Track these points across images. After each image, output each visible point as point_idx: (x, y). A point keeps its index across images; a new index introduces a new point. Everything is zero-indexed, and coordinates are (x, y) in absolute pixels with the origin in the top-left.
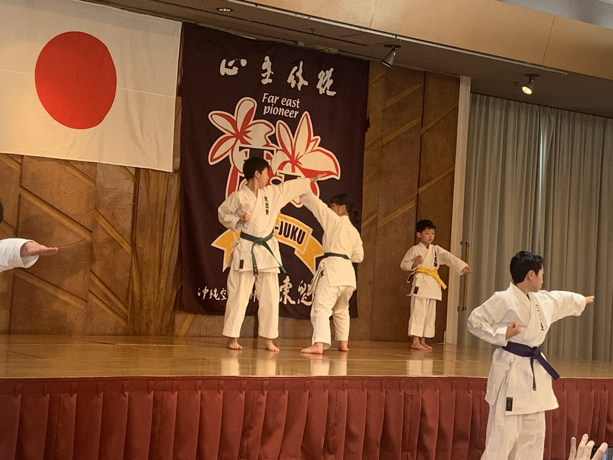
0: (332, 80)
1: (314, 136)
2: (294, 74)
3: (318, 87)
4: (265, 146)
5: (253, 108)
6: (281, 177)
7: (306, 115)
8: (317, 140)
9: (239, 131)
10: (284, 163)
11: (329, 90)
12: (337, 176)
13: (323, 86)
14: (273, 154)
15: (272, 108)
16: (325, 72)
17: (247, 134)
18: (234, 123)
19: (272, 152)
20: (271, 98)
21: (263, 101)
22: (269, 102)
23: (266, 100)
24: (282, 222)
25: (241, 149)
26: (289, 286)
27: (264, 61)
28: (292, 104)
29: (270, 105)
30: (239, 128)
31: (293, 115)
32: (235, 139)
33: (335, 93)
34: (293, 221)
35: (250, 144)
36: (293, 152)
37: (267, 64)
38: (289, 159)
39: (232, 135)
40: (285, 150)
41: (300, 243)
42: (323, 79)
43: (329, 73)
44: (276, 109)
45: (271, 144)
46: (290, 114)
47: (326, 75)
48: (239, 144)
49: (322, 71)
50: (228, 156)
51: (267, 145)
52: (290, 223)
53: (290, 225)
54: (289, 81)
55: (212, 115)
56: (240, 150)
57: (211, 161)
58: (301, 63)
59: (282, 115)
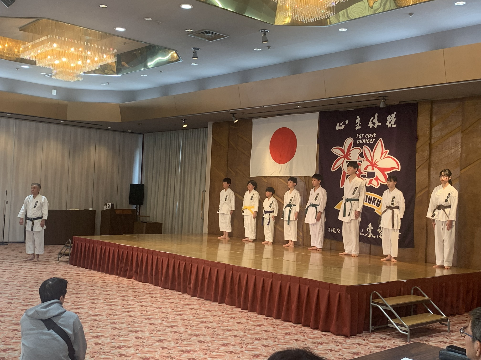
0: (395, 119)
1: (385, 150)
2: (372, 121)
3: (387, 124)
4: (358, 159)
5: (352, 142)
6: (366, 173)
7: (380, 140)
8: (387, 151)
9: (346, 154)
10: (368, 166)
11: (394, 124)
12: (399, 169)
13: (390, 123)
14: (362, 163)
17: (350, 155)
18: (343, 151)
22: (359, 138)
24: (367, 196)
25: (347, 162)
26: (371, 228)
27: (356, 119)
28: (371, 136)
30: (346, 153)
34: (374, 195)
35: (350, 159)
36: (372, 160)
38: (369, 164)
39: (342, 157)
40: (367, 160)
41: (378, 206)
42: (390, 119)
43: (393, 115)
44: (363, 140)
45: (360, 158)
46: (370, 141)
49: (389, 116)
50: (341, 167)
51: (359, 159)
52: (372, 196)
53: (372, 197)
54: (369, 125)
55: (333, 150)
57: (333, 170)
58: (377, 115)
59: (366, 142)
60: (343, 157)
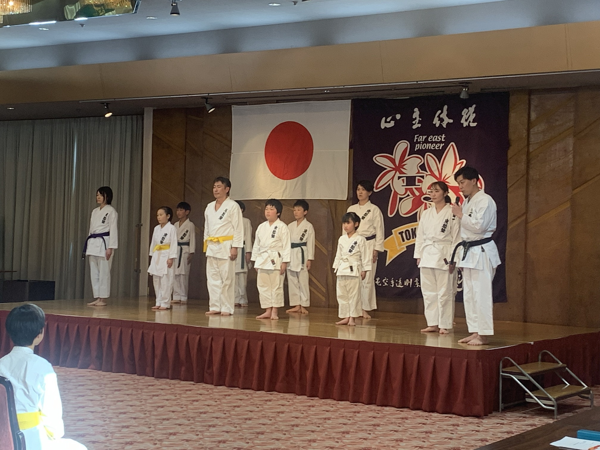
0: (474, 114)
1: (460, 160)
2: (439, 116)
3: (462, 122)
4: (417, 173)
5: (407, 147)
6: (430, 195)
7: (452, 145)
8: (463, 162)
9: (397, 165)
11: (473, 122)
12: (481, 188)
13: (466, 120)
14: (423, 178)
15: (421, 145)
16: (468, 109)
17: (404, 167)
19: (423, 177)
20: (420, 138)
23: (417, 140)
25: (399, 178)
27: (414, 112)
28: (438, 139)
29: (419, 143)
30: (397, 163)
31: (439, 147)
32: (394, 172)
35: (406, 174)
36: (440, 174)
37: (416, 114)
38: (436, 181)
39: (391, 169)
40: (433, 174)
42: (467, 115)
43: (472, 109)
44: (424, 145)
46: (436, 147)
47: (469, 111)
48: (398, 174)
49: (465, 109)
50: (389, 184)
51: (419, 172)
54: (434, 123)
55: (375, 158)
56: (398, 179)
57: (376, 189)
58: (446, 107)
59: (430, 148)
60: (394, 169)
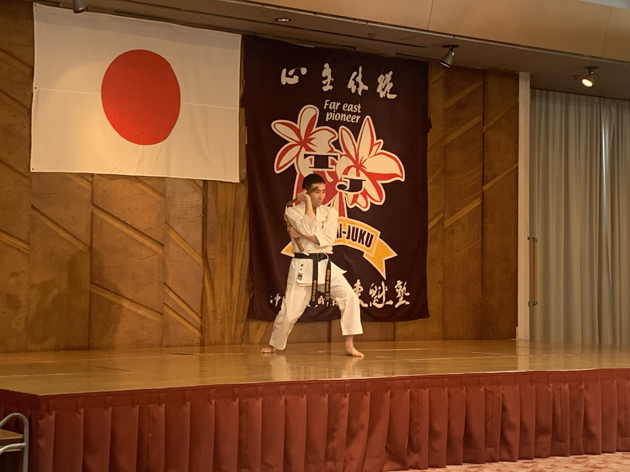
0: (392, 84)
1: (377, 139)
2: (354, 79)
3: (378, 91)
4: (329, 152)
5: (316, 115)
6: (346, 182)
7: (368, 119)
8: (380, 143)
9: (303, 139)
10: (349, 168)
11: (390, 93)
12: (402, 177)
13: (383, 90)
14: (337, 160)
15: (334, 114)
16: (384, 75)
17: (311, 142)
18: (297, 132)
19: (336, 157)
20: (333, 104)
21: (325, 108)
22: (331, 108)
23: (328, 107)
24: (349, 227)
25: (306, 156)
26: (360, 289)
27: (323, 68)
28: (354, 109)
29: (332, 111)
30: (303, 136)
31: (355, 120)
32: (299, 147)
33: (395, 96)
34: (361, 225)
35: (315, 151)
36: (357, 156)
37: (327, 71)
40: (348, 155)
41: (369, 246)
42: (383, 82)
43: (389, 76)
44: (338, 115)
45: (335, 150)
46: (352, 119)
47: (385, 78)
48: (304, 152)
49: (382, 76)
50: (293, 164)
51: (332, 151)
52: (358, 227)
53: (357, 229)
54: (349, 87)
55: (274, 125)
56: (305, 158)
57: (277, 170)
58: (360, 69)
59: (344, 120)
60: (298, 144)
